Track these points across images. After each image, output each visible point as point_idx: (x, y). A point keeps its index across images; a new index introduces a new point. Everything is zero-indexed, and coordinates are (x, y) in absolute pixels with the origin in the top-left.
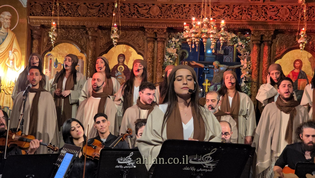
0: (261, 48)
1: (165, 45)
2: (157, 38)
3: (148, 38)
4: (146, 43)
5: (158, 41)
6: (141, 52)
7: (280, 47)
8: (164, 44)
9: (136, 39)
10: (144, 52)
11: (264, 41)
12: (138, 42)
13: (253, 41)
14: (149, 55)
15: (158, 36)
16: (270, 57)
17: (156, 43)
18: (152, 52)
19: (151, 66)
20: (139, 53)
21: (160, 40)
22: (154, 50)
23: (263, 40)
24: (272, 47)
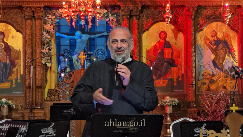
0: (130, 22)
1: (43, 22)
2: (35, 16)
3: (26, 17)
4: (24, 21)
5: (36, 19)
6: (20, 29)
7: (147, 21)
8: (41, 21)
9: (14, 18)
10: (23, 30)
11: (133, 16)
12: (16, 20)
13: (124, 15)
14: (28, 32)
15: (36, 14)
16: (139, 29)
17: (34, 21)
18: (30, 29)
19: (30, 42)
20: (18, 31)
21: (38, 17)
22: (32, 27)
23: (132, 14)
24: (140, 20)
